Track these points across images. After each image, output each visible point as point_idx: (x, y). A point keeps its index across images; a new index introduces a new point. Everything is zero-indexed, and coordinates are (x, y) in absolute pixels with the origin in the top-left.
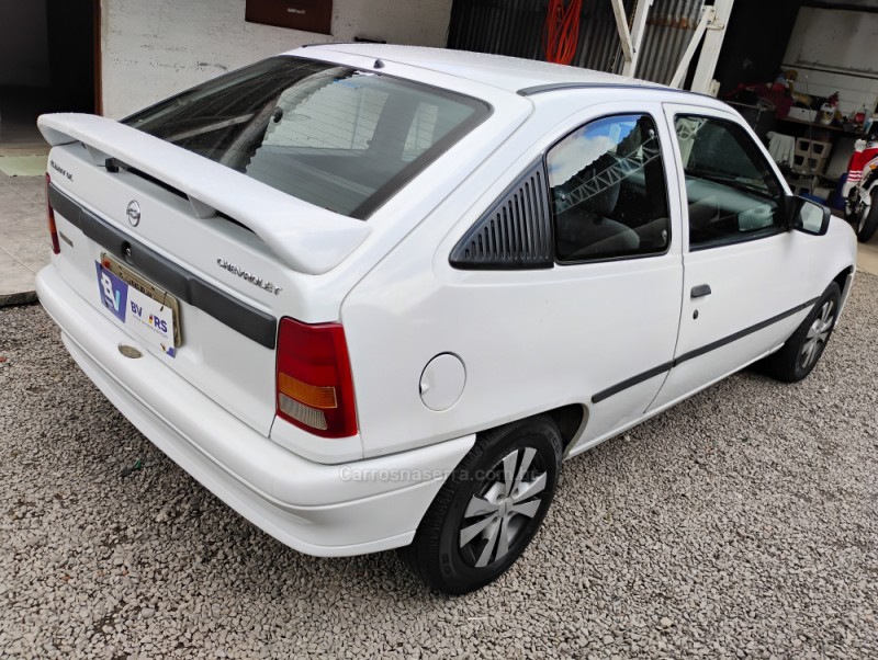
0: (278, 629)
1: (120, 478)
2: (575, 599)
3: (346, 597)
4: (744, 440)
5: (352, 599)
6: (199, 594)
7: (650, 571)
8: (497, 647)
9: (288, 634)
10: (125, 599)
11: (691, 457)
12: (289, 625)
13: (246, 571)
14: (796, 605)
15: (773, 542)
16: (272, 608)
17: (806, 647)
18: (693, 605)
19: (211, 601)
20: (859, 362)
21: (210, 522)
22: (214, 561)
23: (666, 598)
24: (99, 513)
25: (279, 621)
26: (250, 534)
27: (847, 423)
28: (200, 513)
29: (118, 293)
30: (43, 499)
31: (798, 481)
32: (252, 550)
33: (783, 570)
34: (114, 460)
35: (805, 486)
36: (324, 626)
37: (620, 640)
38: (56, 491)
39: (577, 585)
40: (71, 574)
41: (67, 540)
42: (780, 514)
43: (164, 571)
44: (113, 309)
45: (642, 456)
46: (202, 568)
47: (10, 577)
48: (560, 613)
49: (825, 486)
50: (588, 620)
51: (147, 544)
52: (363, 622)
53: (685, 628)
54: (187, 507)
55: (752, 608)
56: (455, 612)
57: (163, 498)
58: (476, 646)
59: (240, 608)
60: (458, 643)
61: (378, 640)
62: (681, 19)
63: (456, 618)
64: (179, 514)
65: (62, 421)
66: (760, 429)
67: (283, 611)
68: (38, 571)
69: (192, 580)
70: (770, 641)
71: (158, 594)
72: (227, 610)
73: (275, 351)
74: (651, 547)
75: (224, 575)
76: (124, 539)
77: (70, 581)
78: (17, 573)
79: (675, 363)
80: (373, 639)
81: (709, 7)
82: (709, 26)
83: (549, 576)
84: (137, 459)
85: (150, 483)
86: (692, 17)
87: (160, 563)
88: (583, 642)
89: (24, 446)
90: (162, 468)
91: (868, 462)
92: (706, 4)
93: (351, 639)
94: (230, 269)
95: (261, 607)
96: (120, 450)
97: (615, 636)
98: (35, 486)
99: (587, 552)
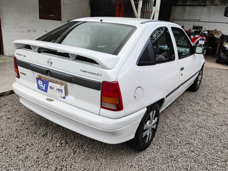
0: (100, 167)
1: (42, 137)
2: (169, 147)
3: (114, 156)
4: (191, 106)
5: (115, 157)
6: (76, 162)
7: (183, 138)
8: (156, 162)
9: (103, 168)
10: (57, 167)
11: (181, 111)
12: (103, 166)
13: (86, 154)
14: (218, 140)
15: (207, 127)
16: (96, 163)
17: (224, 149)
18: (196, 144)
19: (80, 163)
20: (208, 85)
21: (71, 144)
22: (76, 153)
23: (189, 144)
24: (41, 147)
25: (100, 165)
26: (83, 146)
27: (211, 99)
28: (68, 143)
29: (45, 85)
30: (23, 146)
31: (206, 113)
32: (85, 149)
33: (212, 133)
34: (39, 133)
35: (208, 114)
36: (111, 164)
37: (183, 155)
38: (26, 143)
39: (168, 144)
40: (39, 163)
41: (35, 155)
42: (206, 121)
43: (64, 158)
44: (43, 90)
45: (170, 113)
46: (74, 156)
47: (23, 167)
48: (167, 151)
49: (212, 113)
50: (174, 152)
51: (57, 152)
52: (121, 162)
53: (197, 150)
54: (64, 141)
55: (209, 142)
56: (142, 155)
57: (56, 140)
58: (150, 163)
59: (88, 164)
60: (146, 162)
61: (126, 165)
62: (148, 11)
63: (143, 157)
64: (62, 144)
65: (20, 125)
66: (193, 103)
67: (99, 163)
68: (30, 164)
69: (73, 159)
70: (216, 149)
71: (65, 164)
72: (85, 165)
73: (100, 91)
74: (181, 133)
75: (80, 156)
76: (50, 152)
77: (40, 165)
78: (24, 166)
79: (179, 87)
80: (125, 165)
81: (155, 7)
82: (155, 12)
83: (161, 143)
84: (45, 132)
85: (51, 137)
86: (151, 10)
87: (62, 156)
88: (175, 157)
89: (13, 133)
90: (53, 133)
91: (219, 106)
92: (154, 6)
93: (119, 166)
94: (85, 72)
95: (94, 163)
96: (40, 130)
97: (182, 154)
98: (20, 143)
99: (167, 136)
